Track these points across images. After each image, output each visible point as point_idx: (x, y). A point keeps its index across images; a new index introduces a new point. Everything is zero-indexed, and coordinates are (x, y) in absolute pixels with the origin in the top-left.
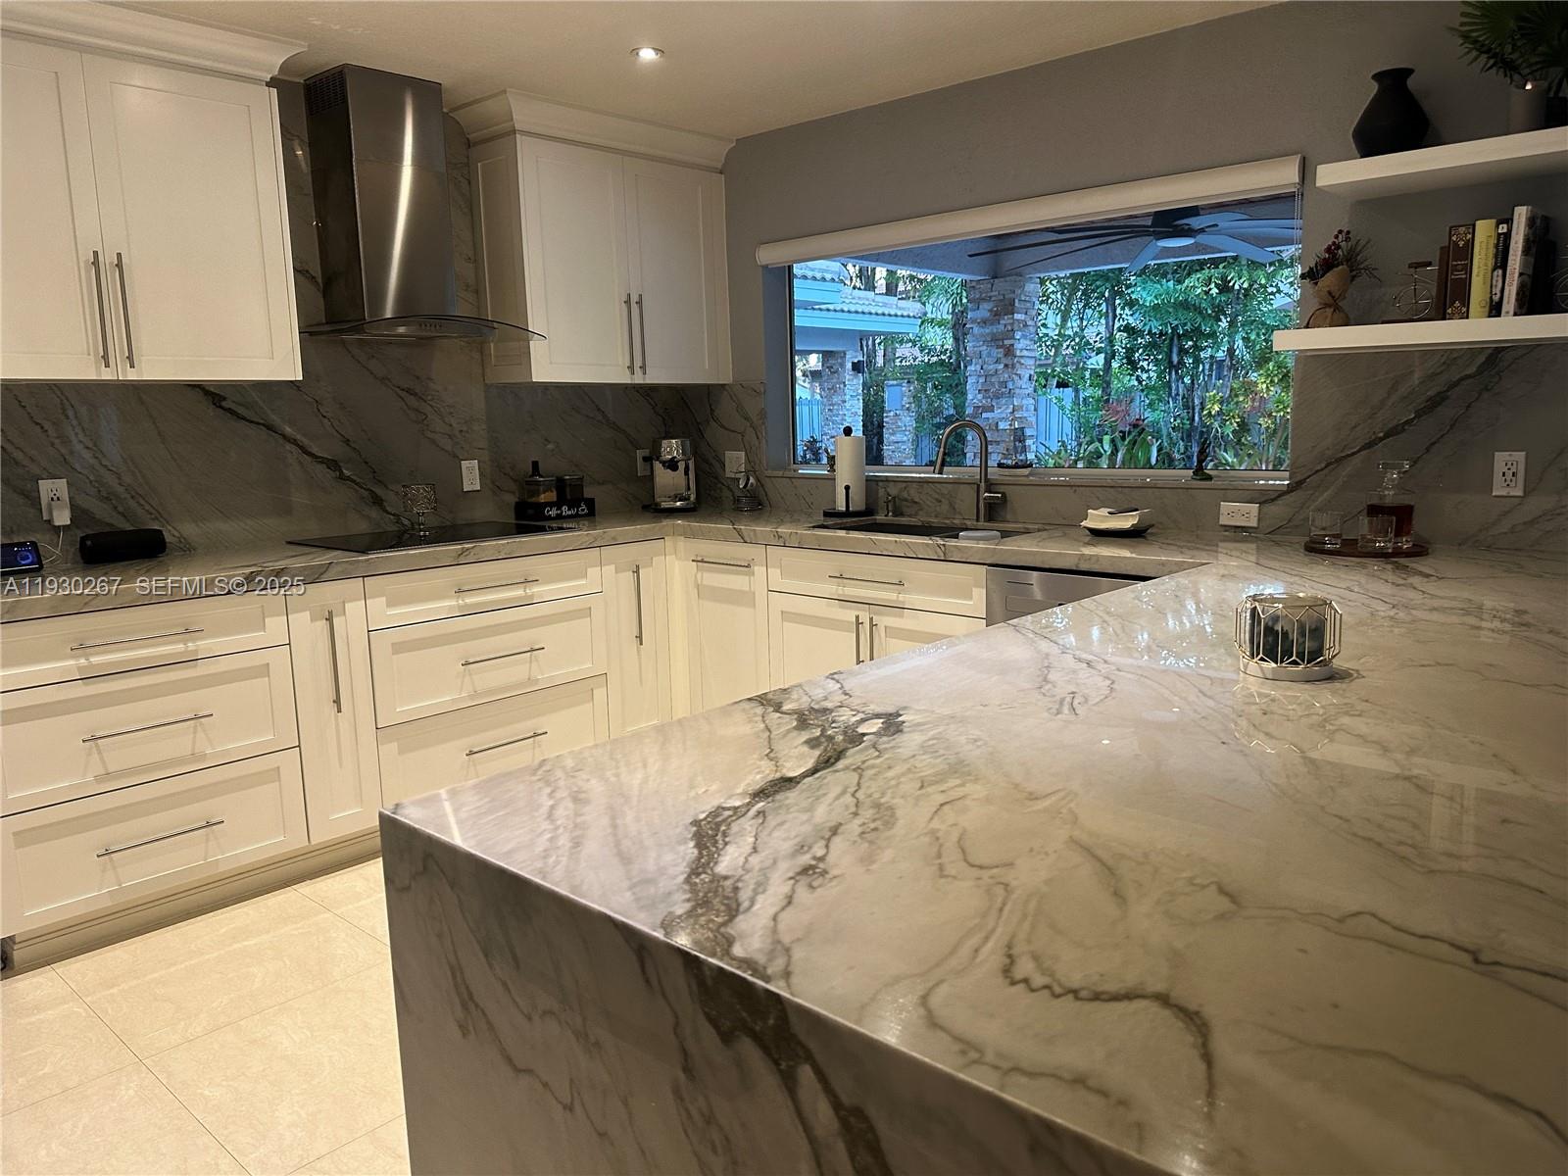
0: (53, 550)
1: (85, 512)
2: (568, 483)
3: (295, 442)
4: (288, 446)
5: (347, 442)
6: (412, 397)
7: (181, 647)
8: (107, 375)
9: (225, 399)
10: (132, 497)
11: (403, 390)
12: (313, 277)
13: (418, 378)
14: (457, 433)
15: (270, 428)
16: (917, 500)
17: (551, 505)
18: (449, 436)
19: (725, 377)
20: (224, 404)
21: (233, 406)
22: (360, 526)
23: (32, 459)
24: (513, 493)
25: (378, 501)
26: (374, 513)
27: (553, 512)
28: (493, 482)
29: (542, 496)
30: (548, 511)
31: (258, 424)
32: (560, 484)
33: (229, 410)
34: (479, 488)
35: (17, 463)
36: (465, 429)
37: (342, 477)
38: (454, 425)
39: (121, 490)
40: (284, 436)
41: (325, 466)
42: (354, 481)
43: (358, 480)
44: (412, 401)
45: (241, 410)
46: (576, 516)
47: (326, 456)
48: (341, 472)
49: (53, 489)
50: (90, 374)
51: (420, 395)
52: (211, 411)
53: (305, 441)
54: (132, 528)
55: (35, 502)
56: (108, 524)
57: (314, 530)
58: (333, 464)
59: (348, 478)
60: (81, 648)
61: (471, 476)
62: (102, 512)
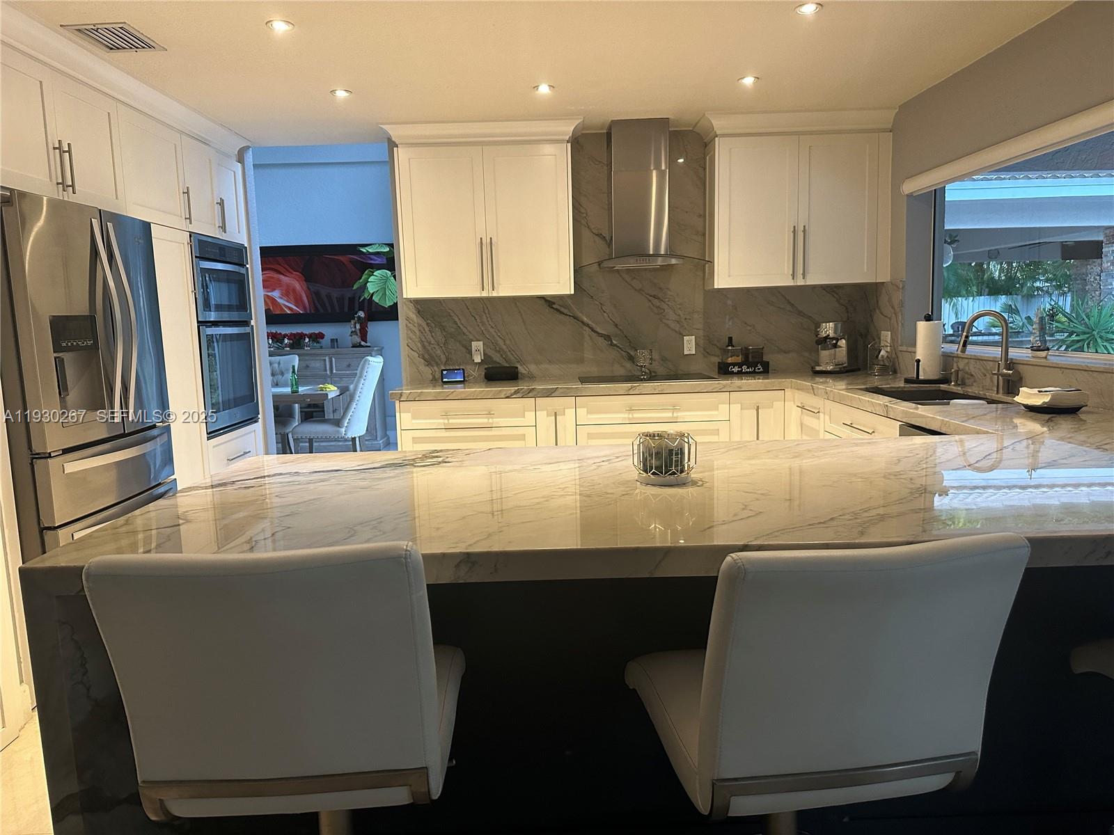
0: (474, 372)
1: (490, 357)
2: (751, 351)
3: (588, 325)
4: (585, 328)
5: (616, 325)
6: (656, 300)
7: (486, 420)
8: (484, 294)
9: (554, 303)
10: (509, 351)
11: (651, 296)
12: (604, 237)
13: (660, 288)
14: (683, 320)
15: (575, 318)
16: (973, 373)
17: (734, 365)
18: (678, 322)
19: (884, 276)
20: (554, 306)
21: (558, 307)
22: (619, 371)
23: (470, 332)
24: (718, 356)
25: (631, 359)
26: (628, 365)
27: (736, 369)
28: (704, 350)
29: (730, 359)
30: (731, 369)
31: (570, 316)
32: (745, 352)
33: (557, 310)
34: (694, 353)
35: (464, 333)
36: (688, 317)
37: (612, 344)
38: (682, 316)
39: (504, 347)
40: (583, 322)
41: (603, 338)
42: (618, 347)
43: (621, 346)
44: (656, 302)
45: (562, 310)
46: (754, 372)
47: (603, 333)
48: (612, 341)
49: (477, 346)
50: (477, 295)
51: (662, 298)
52: (547, 310)
53: (593, 325)
54: (508, 365)
55: (470, 352)
56: (499, 363)
57: (594, 370)
58: (607, 338)
59: (615, 345)
60: (446, 415)
61: (689, 345)
62: (497, 358)
